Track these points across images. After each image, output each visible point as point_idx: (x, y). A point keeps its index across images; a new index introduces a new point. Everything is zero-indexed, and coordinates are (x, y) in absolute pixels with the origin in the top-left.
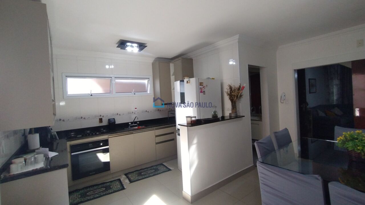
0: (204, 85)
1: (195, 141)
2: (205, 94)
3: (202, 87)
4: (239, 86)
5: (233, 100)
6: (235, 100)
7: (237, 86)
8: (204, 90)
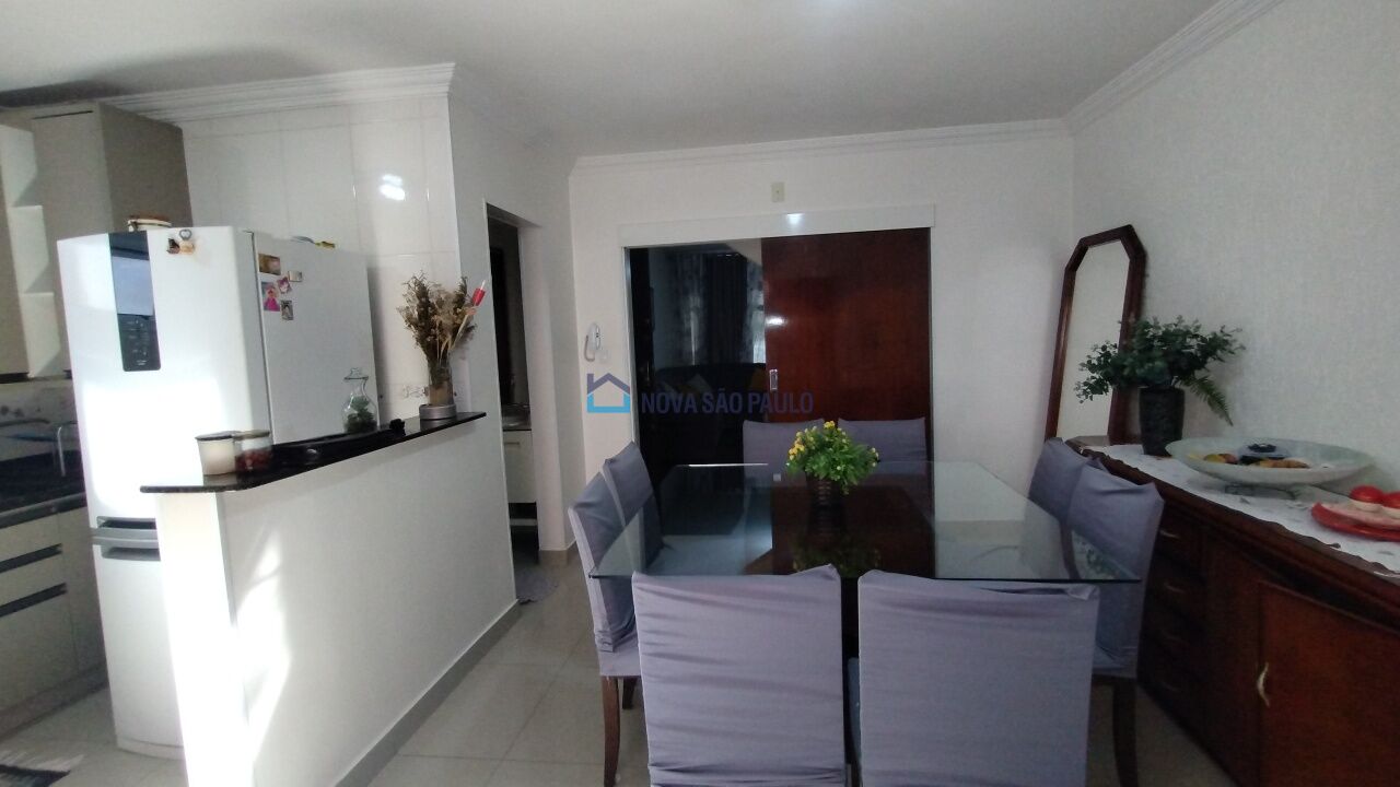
0: (286, 269)
1: (270, 560)
2: (290, 318)
3: (271, 278)
4: (462, 286)
5: (435, 346)
6: (447, 346)
7: (452, 285)
8: (286, 298)
